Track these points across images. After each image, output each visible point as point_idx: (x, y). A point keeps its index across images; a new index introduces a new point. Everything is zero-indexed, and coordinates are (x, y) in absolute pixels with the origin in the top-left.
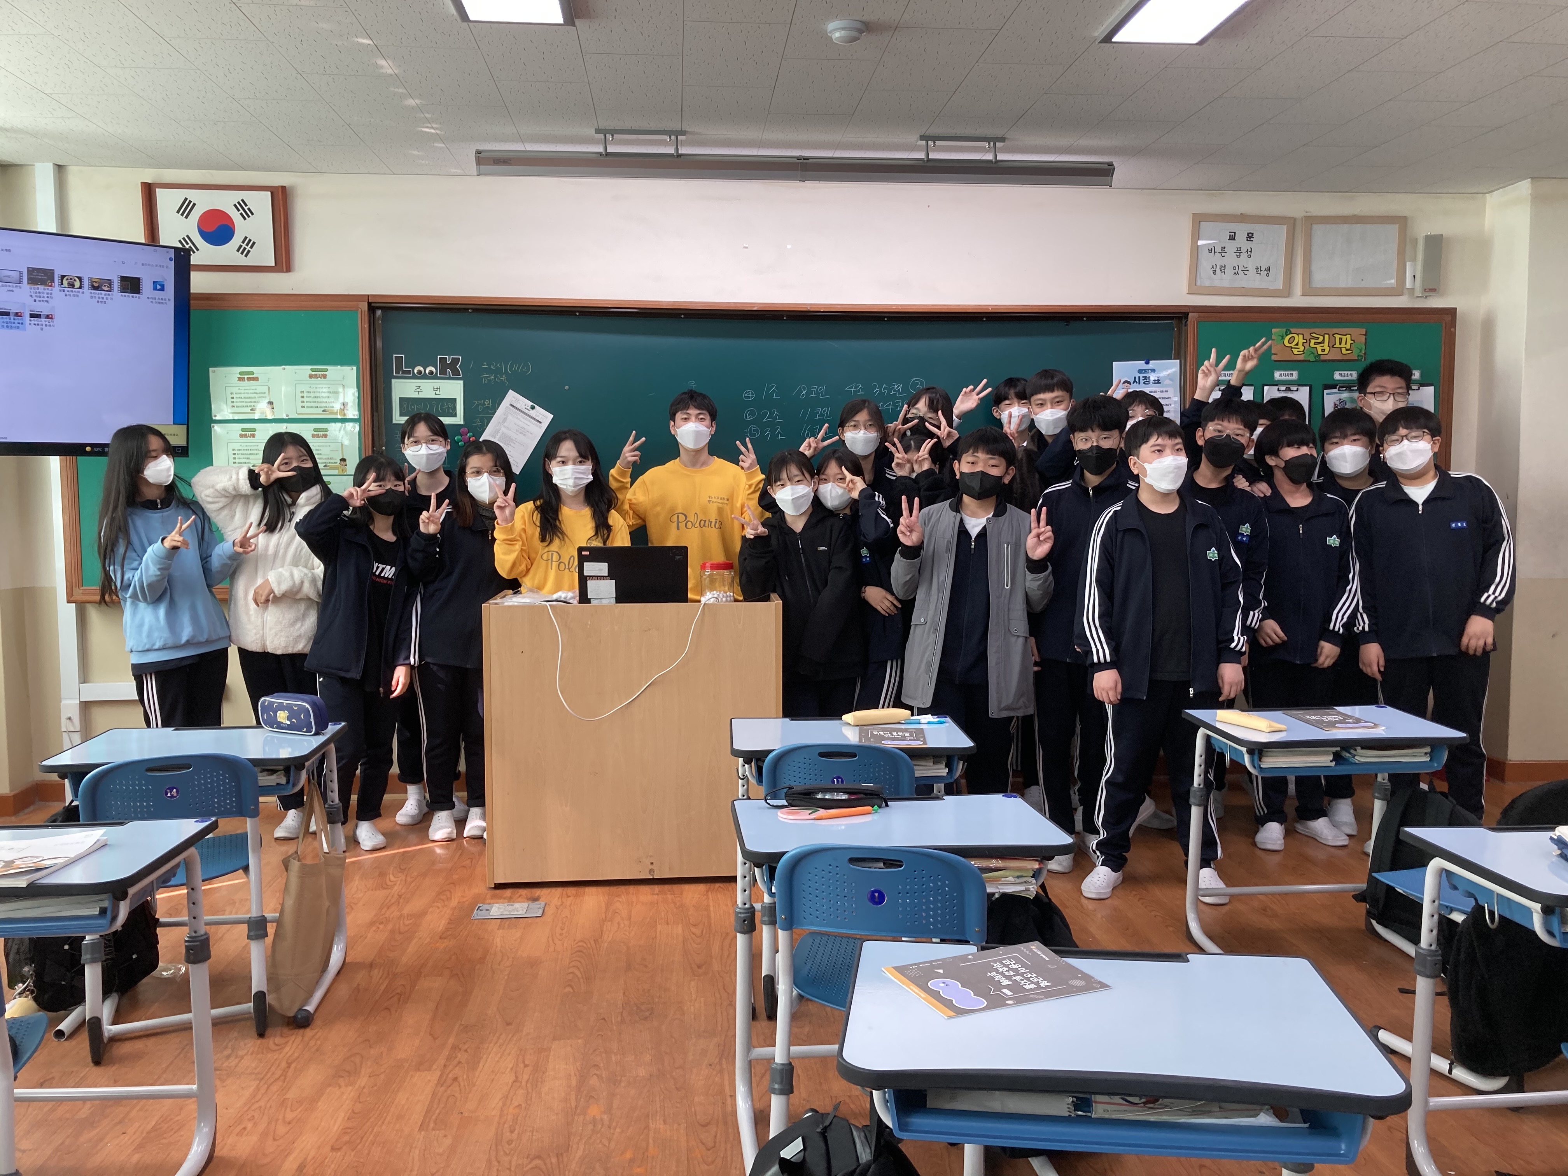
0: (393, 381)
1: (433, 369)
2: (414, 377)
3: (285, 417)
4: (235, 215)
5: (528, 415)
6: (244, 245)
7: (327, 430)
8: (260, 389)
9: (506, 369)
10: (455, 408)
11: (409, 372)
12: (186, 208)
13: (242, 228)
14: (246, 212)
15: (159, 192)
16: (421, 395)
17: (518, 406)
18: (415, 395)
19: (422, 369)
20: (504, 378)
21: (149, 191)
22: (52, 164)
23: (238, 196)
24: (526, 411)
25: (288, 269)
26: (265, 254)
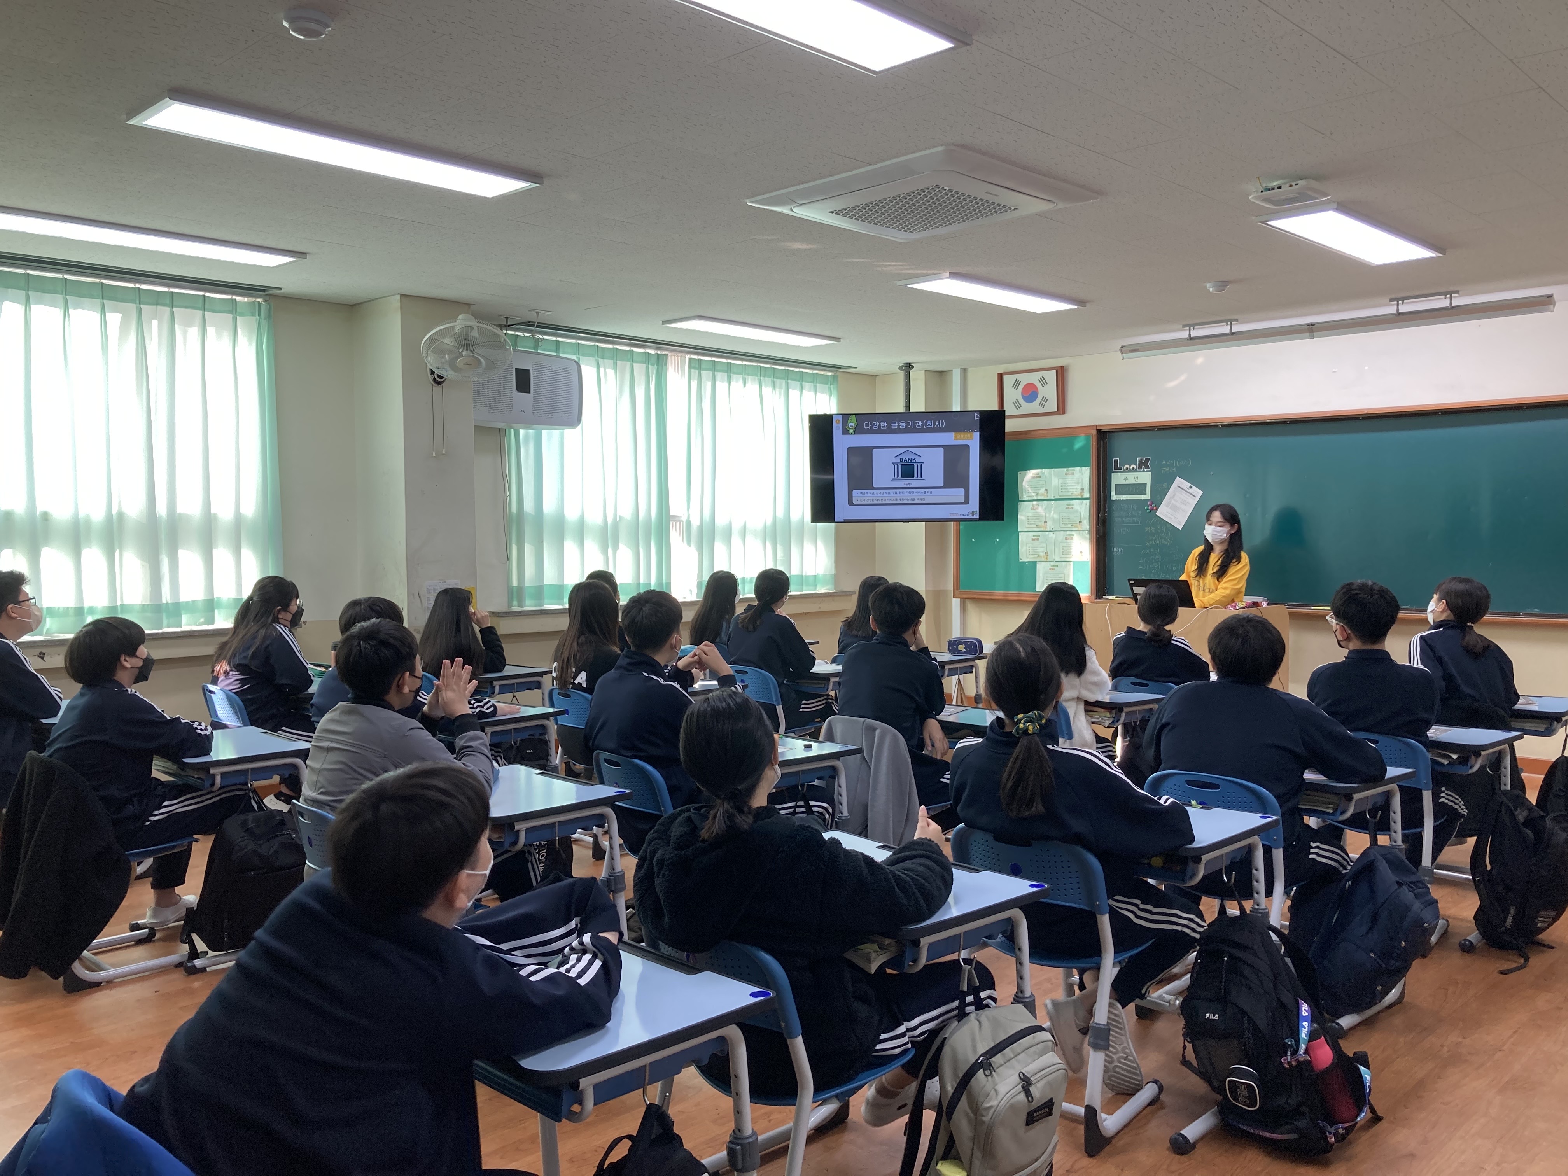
0: (1112, 474)
1: (1135, 466)
2: (1124, 472)
3: (1053, 498)
4: (1039, 385)
5: (1189, 493)
6: (1042, 402)
7: (1073, 505)
8: (1041, 483)
9: (1176, 464)
10: (1145, 490)
11: (1121, 469)
12: (1017, 383)
13: (1042, 392)
14: (1044, 383)
15: (1005, 377)
16: (1127, 482)
17: (1182, 487)
18: (1124, 482)
19: (1128, 466)
20: (1174, 469)
21: (1001, 377)
22: (959, 369)
23: (1039, 374)
24: (1187, 490)
25: (1064, 413)
26: (1052, 406)
